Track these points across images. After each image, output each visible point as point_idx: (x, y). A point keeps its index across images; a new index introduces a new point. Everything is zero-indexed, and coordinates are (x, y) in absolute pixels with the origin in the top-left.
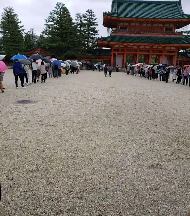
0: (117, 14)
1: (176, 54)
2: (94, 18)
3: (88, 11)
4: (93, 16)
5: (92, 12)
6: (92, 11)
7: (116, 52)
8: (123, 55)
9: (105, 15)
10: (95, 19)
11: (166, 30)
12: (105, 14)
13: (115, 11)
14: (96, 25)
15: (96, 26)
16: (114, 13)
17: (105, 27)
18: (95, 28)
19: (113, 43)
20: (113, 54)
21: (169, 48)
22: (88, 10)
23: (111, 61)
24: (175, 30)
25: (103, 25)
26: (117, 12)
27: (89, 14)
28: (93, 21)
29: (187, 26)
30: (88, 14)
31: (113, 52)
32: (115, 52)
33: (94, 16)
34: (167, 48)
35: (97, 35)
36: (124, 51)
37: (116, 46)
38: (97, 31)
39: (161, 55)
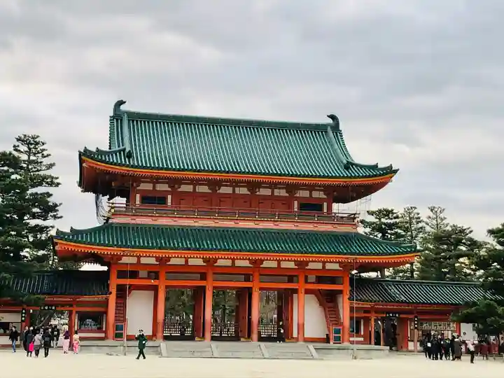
0: (129, 155)
1: (346, 288)
2: (46, 161)
3: (23, 141)
4: (40, 155)
5: (37, 143)
6: (37, 140)
7: (128, 282)
8: (155, 289)
9: (83, 157)
10: (50, 166)
11: (302, 207)
12: (85, 155)
13: (121, 147)
14: (51, 184)
15: (51, 190)
16: (120, 151)
17: (86, 190)
18: (49, 195)
19: (115, 251)
20: (113, 290)
21: (319, 266)
22: (25, 136)
23: (106, 313)
24: (330, 208)
25: (80, 185)
26: (127, 150)
27: (26, 149)
28: (41, 173)
29: (368, 197)
30: (23, 148)
31: (114, 282)
32: (122, 281)
33: (44, 157)
34: (311, 266)
35: (55, 217)
36: (157, 278)
37: (125, 260)
38: (56, 205)
39: (295, 291)
